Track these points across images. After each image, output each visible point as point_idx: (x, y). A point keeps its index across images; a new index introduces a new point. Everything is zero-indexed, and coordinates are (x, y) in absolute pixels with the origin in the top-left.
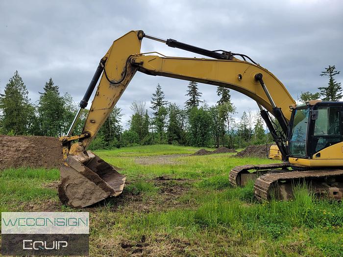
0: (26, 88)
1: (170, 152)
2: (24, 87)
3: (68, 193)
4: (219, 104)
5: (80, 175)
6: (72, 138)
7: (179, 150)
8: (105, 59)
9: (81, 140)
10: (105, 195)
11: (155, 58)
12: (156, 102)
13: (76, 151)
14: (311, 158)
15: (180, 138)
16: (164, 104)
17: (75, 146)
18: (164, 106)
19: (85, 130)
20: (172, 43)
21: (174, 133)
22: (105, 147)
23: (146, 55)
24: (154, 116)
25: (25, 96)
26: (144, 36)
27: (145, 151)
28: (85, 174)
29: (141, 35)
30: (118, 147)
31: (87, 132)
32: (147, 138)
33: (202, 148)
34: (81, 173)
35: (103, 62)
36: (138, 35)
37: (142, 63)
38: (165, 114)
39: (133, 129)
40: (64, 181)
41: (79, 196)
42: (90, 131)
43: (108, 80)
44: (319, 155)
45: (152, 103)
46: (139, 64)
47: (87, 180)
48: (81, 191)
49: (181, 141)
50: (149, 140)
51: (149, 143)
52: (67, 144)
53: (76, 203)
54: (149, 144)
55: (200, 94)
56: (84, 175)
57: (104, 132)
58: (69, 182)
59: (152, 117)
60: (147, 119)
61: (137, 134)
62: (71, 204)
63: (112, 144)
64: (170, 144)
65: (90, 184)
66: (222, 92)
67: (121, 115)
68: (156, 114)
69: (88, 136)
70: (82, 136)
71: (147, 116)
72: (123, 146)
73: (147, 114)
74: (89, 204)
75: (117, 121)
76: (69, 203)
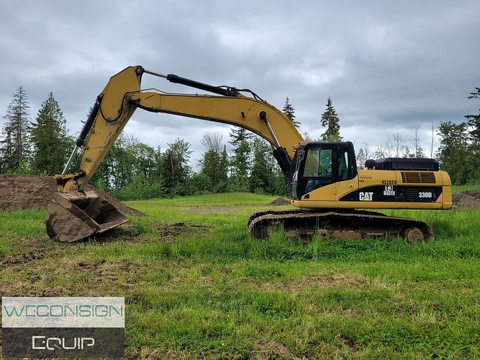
0: (63, 116)
1: (245, 202)
2: (61, 114)
3: (56, 228)
4: (324, 139)
5: (67, 212)
6: (67, 177)
7: (259, 200)
8: (101, 96)
9: (76, 178)
10: (91, 232)
11: (153, 95)
12: (237, 135)
13: (70, 190)
14: (300, 199)
15: (267, 184)
16: (248, 138)
17: (70, 184)
18: (248, 140)
19: (81, 169)
20: (173, 79)
21: (260, 178)
22: (165, 195)
23: (143, 92)
24: (234, 154)
25: (62, 126)
26: (143, 71)
27: (213, 200)
28: (72, 211)
29: (139, 71)
30: (183, 195)
31: (81, 171)
32: (221, 184)
33: (279, 197)
34: (68, 209)
35: (100, 99)
36: (136, 71)
37: (139, 100)
38: (249, 151)
39: (204, 171)
40: (52, 216)
41: (66, 231)
42: (85, 170)
43: (104, 117)
44: (308, 197)
45: (231, 136)
46: (135, 101)
47: (74, 216)
48: (67, 227)
49: (268, 188)
50: (225, 187)
51: (223, 190)
52: (62, 182)
53: (63, 238)
54: (224, 192)
55: (298, 125)
56: (70, 211)
57: (165, 174)
58: (56, 218)
59: (231, 155)
60: (224, 158)
61: (209, 179)
62: (58, 238)
63: (174, 190)
64: (253, 192)
65: (76, 220)
66: (328, 122)
67: (190, 153)
68: (236, 151)
69: (83, 175)
70: (77, 174)
71: (225, 154)
72: (189, 195)
73: (225, 151)
74: (76, 239)
75: (184, 160)
76: (56, 238)
